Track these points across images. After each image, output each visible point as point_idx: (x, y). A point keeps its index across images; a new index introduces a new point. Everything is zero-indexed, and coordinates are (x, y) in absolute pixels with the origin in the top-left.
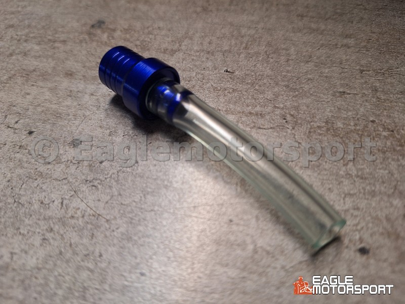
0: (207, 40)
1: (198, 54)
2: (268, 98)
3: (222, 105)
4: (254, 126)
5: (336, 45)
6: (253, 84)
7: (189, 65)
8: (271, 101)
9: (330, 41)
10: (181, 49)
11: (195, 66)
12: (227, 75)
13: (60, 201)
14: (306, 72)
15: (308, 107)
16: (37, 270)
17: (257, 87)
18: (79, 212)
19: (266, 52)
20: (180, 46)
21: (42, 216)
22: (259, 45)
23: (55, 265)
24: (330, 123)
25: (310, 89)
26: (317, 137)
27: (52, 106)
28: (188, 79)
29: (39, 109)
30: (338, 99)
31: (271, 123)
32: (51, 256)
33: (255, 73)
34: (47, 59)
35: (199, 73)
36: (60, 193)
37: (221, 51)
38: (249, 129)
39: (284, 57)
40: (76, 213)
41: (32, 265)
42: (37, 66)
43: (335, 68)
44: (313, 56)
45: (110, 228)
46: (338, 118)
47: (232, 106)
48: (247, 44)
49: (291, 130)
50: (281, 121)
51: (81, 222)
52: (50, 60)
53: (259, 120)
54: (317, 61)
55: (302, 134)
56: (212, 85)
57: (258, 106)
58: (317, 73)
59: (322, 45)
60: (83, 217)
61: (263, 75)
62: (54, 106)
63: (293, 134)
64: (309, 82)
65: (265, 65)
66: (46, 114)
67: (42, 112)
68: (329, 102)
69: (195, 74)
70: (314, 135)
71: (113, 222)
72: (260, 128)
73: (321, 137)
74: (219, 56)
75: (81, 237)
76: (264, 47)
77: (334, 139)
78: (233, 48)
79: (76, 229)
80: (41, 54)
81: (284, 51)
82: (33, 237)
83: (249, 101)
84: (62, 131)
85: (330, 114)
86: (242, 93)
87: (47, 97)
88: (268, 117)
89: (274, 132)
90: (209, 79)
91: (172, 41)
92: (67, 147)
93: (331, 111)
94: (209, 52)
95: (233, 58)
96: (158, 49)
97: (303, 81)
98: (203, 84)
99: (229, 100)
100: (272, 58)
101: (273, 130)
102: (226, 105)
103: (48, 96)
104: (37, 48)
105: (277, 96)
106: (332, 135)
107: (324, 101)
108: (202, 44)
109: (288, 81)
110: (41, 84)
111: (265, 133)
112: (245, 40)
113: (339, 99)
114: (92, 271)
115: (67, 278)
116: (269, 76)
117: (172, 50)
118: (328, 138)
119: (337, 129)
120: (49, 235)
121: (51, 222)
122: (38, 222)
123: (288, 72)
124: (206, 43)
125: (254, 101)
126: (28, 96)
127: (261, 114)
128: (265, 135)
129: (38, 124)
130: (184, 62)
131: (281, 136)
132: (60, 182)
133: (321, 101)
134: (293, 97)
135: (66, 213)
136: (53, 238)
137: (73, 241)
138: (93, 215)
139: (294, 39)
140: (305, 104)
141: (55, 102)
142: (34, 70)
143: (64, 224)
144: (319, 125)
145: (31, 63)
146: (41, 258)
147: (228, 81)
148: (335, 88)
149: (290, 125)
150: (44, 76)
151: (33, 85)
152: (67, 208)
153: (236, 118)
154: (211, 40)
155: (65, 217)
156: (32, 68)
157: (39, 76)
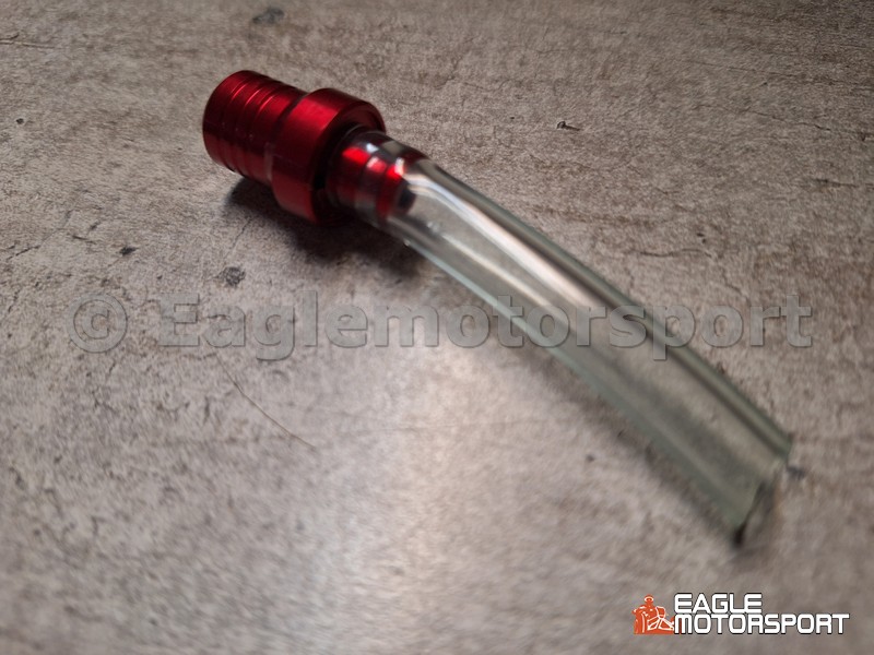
0: (516, 56)
1: (496, 86)
2: (660, 187)
3: (557, 200)
4: (633, 250)
5: (803, 76)
6: (623, 156)
7: (477, 111)
8: (666, 193)
9: (789, 67)
10: (458, 75)
11: (492, 112)
12: (565, 134)
13: (202, 403)
14: (740, 134)
15: (749, 210)
16: (154, 559)
17: (633, 163)
18: (247, 431)
19: (649, 86)
20: (455, 67)
21: (162, 438)
22: (632, 71)
23: (196, 548)
24: (799, 247)
25: (751, 170)
26: (772, 277)
27: (172, 193)
28: (478, 141)
29: (144, 200)
30: (813, 194)
31: (670, 242)
32: (184, 528)
33: (628, 132)
34: (157, 90)
35: (501, 129)
36: (200, 386)
37: (548, 81)
38: (622, 255)
39: (689, 100)
40: (240, 432)
41: (143, 548)
42: (133, 104)
43: (802, 128)
44: (753, 100)
45: (318, 466)
46: (816, 236)
47: (579, 202)
48: (605, 68)
49: (716, 261)
50: (692, 239)
51: (252, 452)
52: (163, 91)
53: (642, 236)
54: (763, 110)
55: (740, 270)
56: (532, 156)
57: (639, 206)
58: (766, 136)
59: (772, 77)
60: (257, 440)
61: (645, 137)
62: (177, 195)
63: (720, 268)
64: (748, 156)
65: (649, 115)
66: (159, 211)
67: (152, 205)
68: (794, 200)
69: (491, 130)
70: (768, 273)
71: (325, 453)
72: (646, 254)
73: (781, 278)
74: (545, 94)
75: (254, 486)
76: (643, 76)
77: (811, 282)
78: (574, 74)
79: (241, 467)
80: (142, 77)
81: (689, 87)
82: (141, 485)
83: (618, 193)
84: (198, 250)
85: (799, 228)
86: (600, 175)
87: (161, 174)
88: (662, 230)
89: (678, 262)
90: (523, 143)
91: (437, 57)
92: (213, 286)
93: (799, 221)
94: (521, 83)
95: (575, 97)
96: (406, 74)
97: (736, 154)
98: (511, 153)
99: (573, 189)
100: (663, 101)
101: (676, 259)
102: (567, 201)
103: (161, 169)
104: (132, 64)
105: (679, 183)
106: (806, 273)
107: (784, 199)
108: (503, 63)
109: (703, 151)
110: (144, 143)
111: (659, 265)
112: (601, 58)
113: (818, 194)
114: (282, 563)
115: (224, 577)
116: (658, 140)
117: (438, 76)
118: (796, 281)
119: (815, 260)
120: (178, 481)
121: (183, 451)
122: (153, 450)
123: (700, 131)
124: (512, 64)
125: (628, 192)
126: (116, 171)
127: (646, 223)
128: (658, 269)
129: (144, 233)
130: (466, 104)
131: (693, 271)
132: (199, 363)
133: (778, 199)
134: (716, 187)
135: (216, 430)
136: (189, 488)
137: (235, 495)
138: (280, 438)
139: (710, 61)
140: (743, 203)
141: (180, 184)
142: (128, 114)
143: (213, 456)
144: (776, 250)
145: (120, 98)
146: (161, 532)
147: (568, 148)
148: (805, 171)
149: (712, 248)
150: (151, 126)
151: (126, 146)
152: (219, 421)
153: (591, 230)
154: (524, 57)
155: (214, 440)
156: (123, 109)
157: (139, 126)
